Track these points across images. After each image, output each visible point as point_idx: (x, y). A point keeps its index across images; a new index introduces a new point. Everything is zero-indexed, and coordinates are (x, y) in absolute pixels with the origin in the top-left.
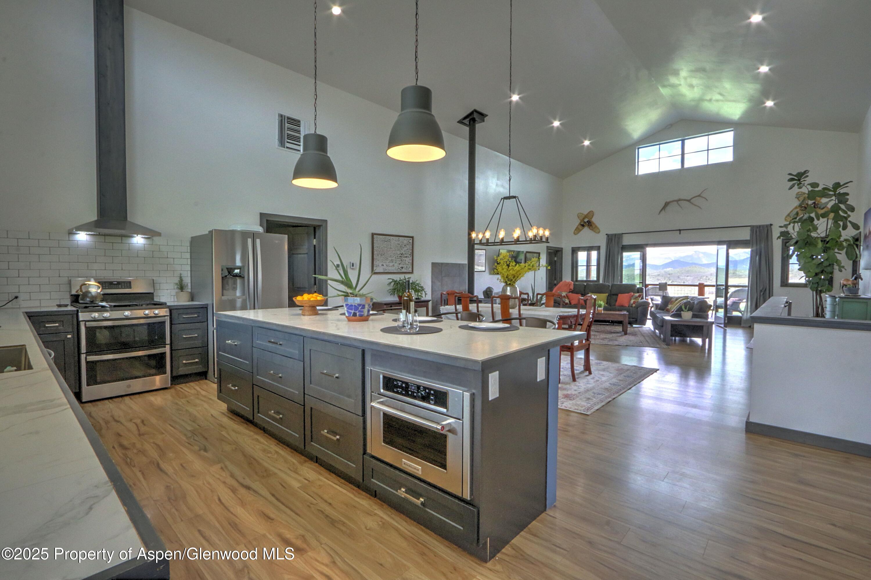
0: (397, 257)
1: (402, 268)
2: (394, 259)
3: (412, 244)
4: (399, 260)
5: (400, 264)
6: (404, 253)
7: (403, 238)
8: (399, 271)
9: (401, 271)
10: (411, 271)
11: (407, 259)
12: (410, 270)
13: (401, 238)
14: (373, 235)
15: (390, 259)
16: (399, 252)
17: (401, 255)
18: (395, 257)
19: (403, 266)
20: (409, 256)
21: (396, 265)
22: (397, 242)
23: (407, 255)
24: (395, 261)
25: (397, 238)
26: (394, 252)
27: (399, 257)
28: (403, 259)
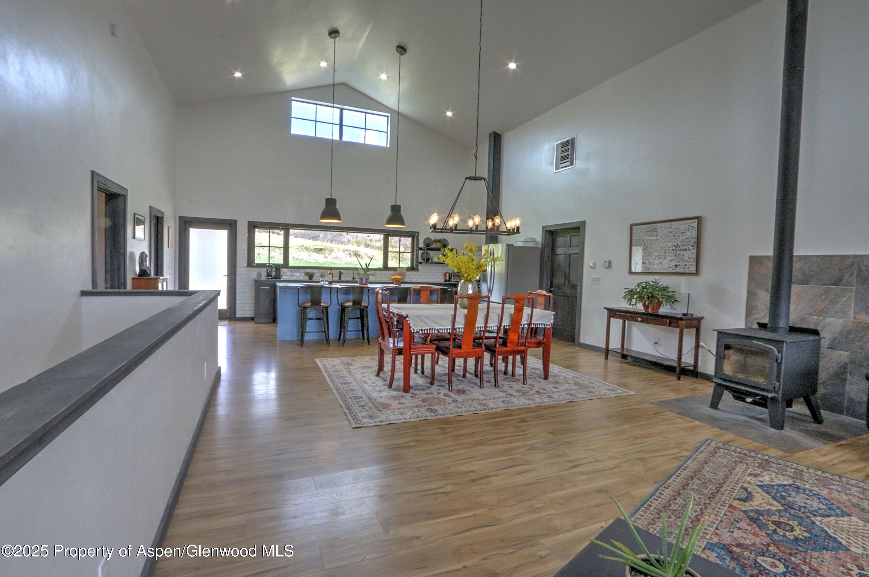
0: (667, 251)
1: (676, 266)
2: (663, 254)
3: (696, 229)
4: (672, 255)
5: (671, 261)
6: (680, 244)
7: (678, 222)
8: (671, 270)
9: (674, 271)
10: (695, 272)
11: (686, 254)
12: (693, 269)
13: (674, 223)
14: (631, 226)
15: (657, 254)
16: (670, 244)
17: (674, 248)
18: (663, 251)
19: (678, 264)
20: (691, 248)
21: (664, 262)
22: (668, 230)
23: (686, 247)
24: (663, 257)
25: (669, 223)
26: (662, 244)
27: (671, 251)
28: (678, 253)
